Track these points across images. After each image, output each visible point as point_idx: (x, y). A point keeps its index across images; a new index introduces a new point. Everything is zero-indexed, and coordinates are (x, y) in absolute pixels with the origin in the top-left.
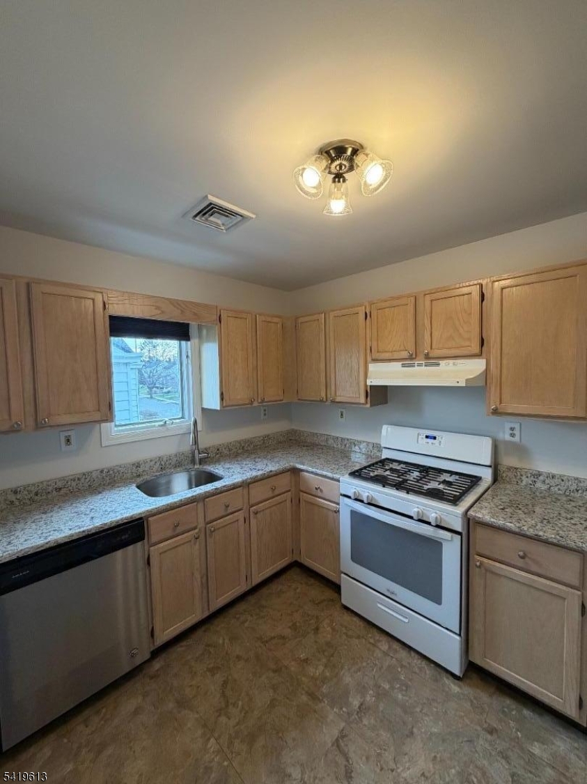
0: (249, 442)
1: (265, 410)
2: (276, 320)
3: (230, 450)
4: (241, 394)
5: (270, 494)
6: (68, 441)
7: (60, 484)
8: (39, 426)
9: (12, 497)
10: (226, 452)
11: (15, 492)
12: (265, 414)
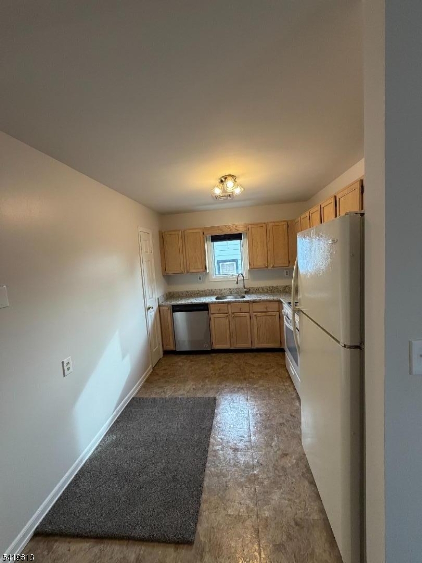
0: (275, 288)
1: (287, 272)
2: (283, 223)
3: (263, 290)
4: (260, 262)
5: (265, 310)
6: (200, 279)
7: (198, 292)
8: (188, 272)
9: (186, 293)
10: (261, 291)
11: (187, 292)
12: (287, 274)
